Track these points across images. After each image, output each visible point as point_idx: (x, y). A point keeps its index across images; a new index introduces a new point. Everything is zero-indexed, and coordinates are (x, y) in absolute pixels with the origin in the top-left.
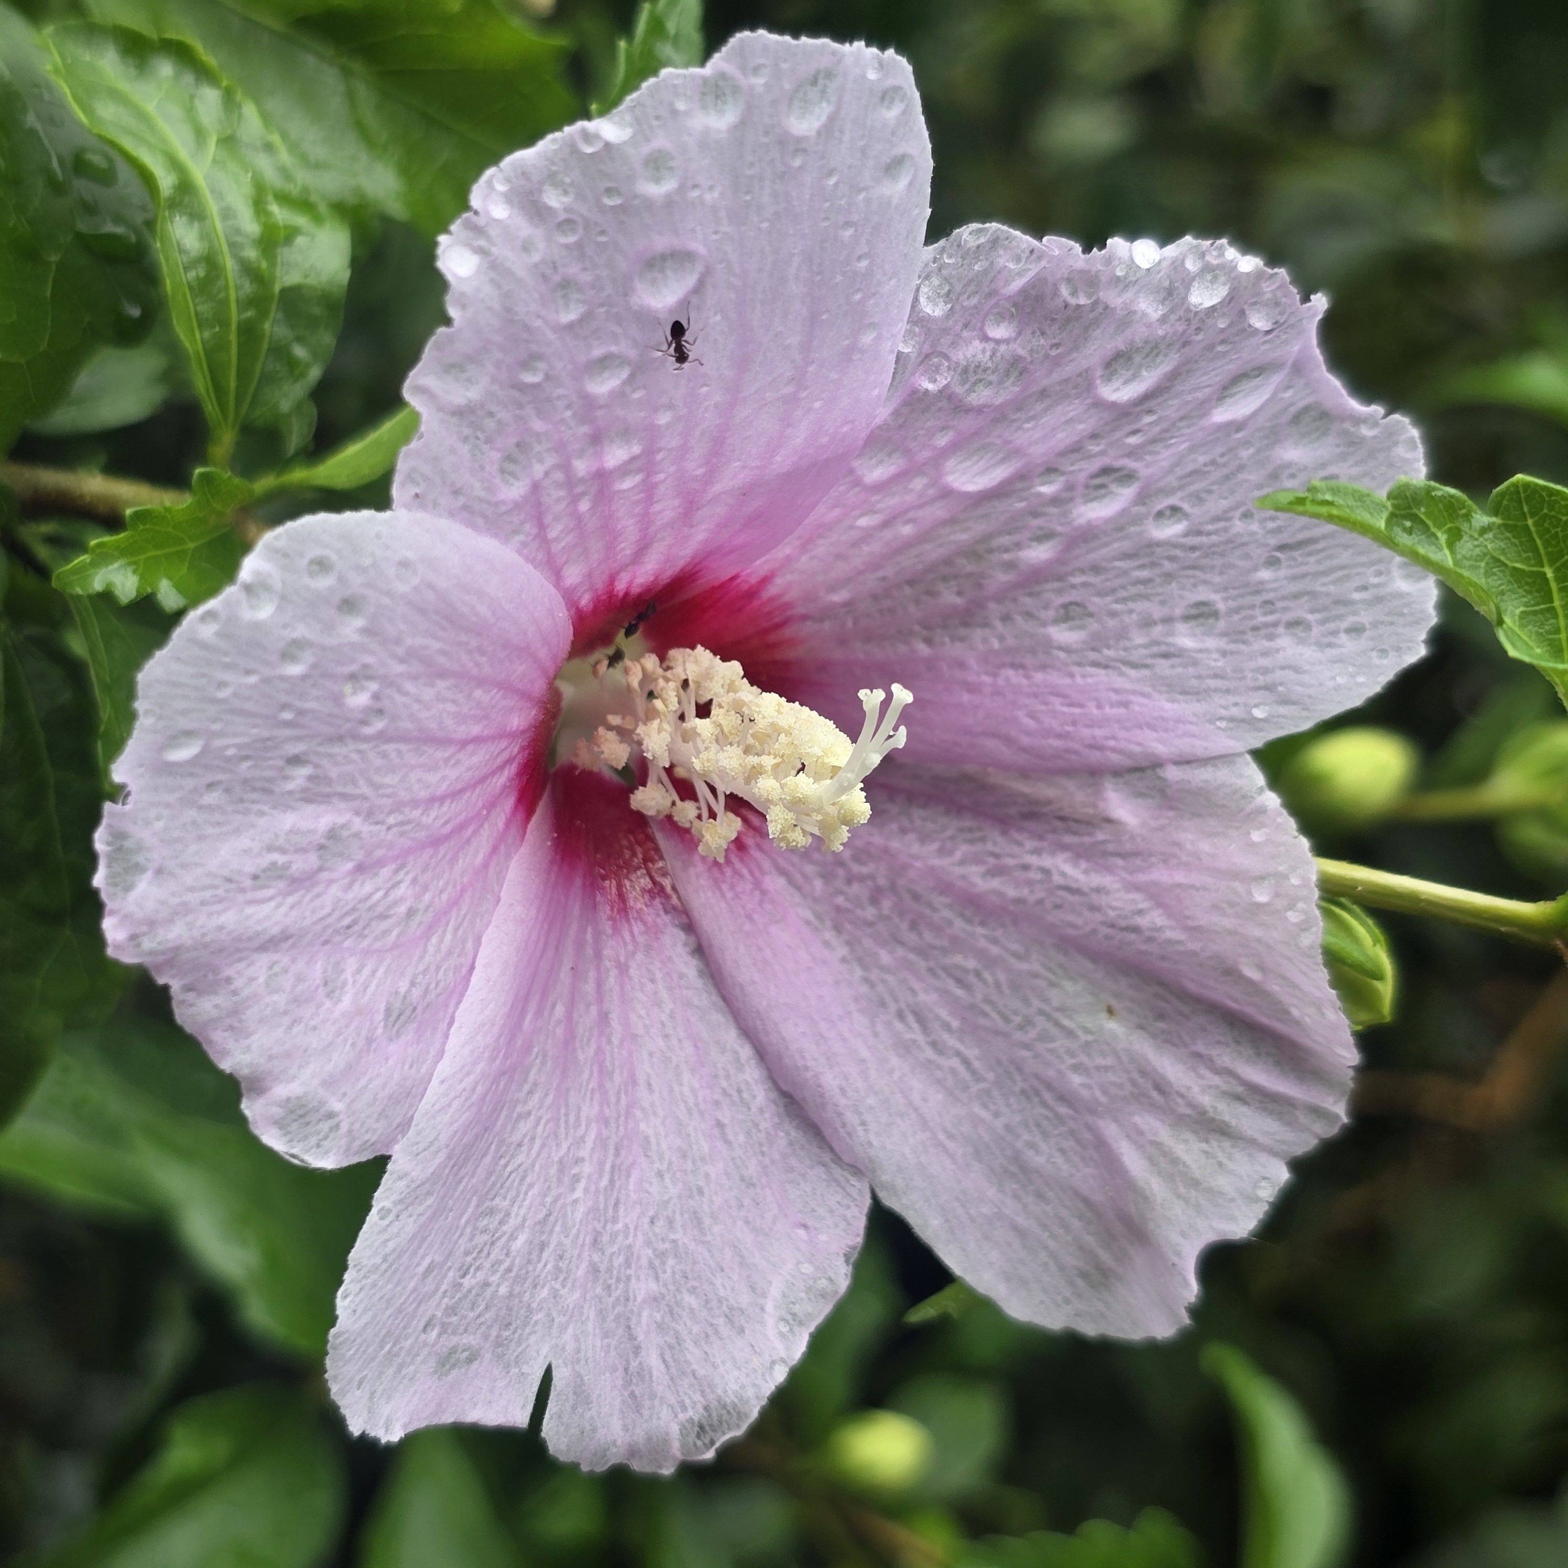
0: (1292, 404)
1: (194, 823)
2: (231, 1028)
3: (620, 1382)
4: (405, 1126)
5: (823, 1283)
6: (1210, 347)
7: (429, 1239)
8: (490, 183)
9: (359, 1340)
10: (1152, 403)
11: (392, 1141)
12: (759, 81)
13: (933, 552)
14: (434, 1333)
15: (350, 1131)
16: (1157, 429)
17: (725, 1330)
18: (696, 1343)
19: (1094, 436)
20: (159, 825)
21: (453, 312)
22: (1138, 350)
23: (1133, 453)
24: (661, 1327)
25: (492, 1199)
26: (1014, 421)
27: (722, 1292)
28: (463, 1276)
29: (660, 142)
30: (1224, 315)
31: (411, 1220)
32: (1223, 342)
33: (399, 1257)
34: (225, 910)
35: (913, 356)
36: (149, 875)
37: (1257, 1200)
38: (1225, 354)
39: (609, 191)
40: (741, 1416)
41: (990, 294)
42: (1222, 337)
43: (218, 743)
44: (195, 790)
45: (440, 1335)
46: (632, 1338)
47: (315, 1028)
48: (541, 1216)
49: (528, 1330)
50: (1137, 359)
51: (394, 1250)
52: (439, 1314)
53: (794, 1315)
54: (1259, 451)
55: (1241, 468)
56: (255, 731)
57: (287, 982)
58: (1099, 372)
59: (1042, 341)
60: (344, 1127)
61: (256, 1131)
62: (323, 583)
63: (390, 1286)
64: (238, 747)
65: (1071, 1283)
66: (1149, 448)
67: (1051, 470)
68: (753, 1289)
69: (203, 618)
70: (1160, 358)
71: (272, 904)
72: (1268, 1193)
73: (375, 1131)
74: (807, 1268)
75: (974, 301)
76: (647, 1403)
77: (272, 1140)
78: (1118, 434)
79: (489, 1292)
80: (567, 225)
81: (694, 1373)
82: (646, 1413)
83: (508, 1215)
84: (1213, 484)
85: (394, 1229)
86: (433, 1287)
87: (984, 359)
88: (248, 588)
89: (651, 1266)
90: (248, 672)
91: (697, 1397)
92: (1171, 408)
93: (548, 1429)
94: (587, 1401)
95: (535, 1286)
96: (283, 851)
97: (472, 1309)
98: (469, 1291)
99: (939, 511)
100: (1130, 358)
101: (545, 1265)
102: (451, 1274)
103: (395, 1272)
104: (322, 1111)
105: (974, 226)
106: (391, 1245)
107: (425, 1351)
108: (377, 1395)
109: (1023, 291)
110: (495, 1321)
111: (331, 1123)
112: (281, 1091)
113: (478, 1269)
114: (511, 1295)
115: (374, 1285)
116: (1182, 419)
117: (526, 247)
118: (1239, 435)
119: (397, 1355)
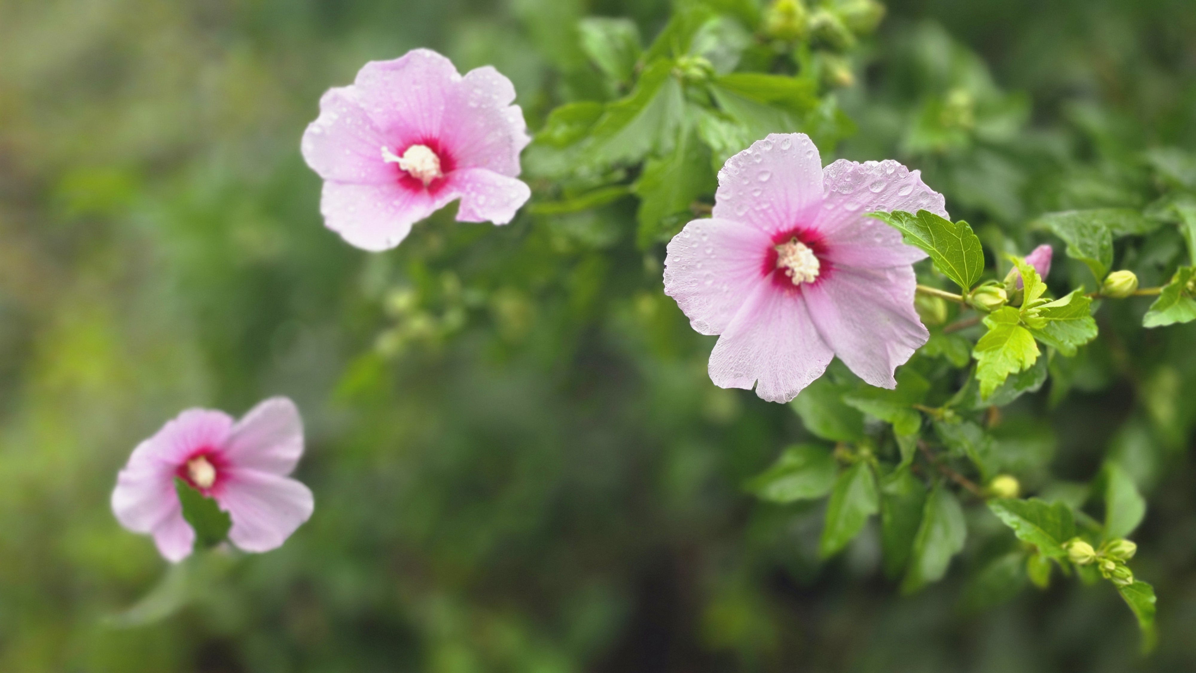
0: (920, 191)
1: (680, 272)
2: (687, 309)
3: (774, 385)
4: (723, 330)
5: (819, 370)
6: (893, 181)
7: (730, 352)
8: (728, 161)
9: (715, 368)
10: (884, 193)
11: (720, 333)
12: (774, 142)
13: (849, 223)
14: (733, 370)
15: (711, 329)
16: (887, 197)
17: (796, 377)
18: (790, 379)
19: (874, 199)
20: (674, 273)
21: (720, 184)
22: (877, 182)
23: (883, 202)
24: (783, 375)
25: (746, 347)
26: (854, 197)
27: (797, 370)
28: (740, 360)
29: (757, 153)
30: (894, 175)
31: (725, 347)
32: (895, 180)
33: (722, 353)
34: (685, 288)
35: (830, 185)
36: (672, 281)
37: (907, 357)
38: (896, 183)
39: (750, 161)
40: (796, 393)
41: (845, 172)
42: (895, 179)
43: (683, 259)
44: (680, 267)
45: (734, 371)
46: (777, 377)
47: (704, 310)
48: (757, 351)
49: (753, 372)
50: (877, 184)
51: (721, 352)
52: (734, 367)
53: (811, 376)
54: (914, 201)
55: (910, 205)
56: (689, 257)
57: (698, 301)
58: (870, 187)
59: (856, 181)
60: (709, 328)
61: (692, 327)
62: (698, 231)
63: (721, 359)
64: (687, 259)
65: (883, 378)
66: (887, 201)
67: (868, 206)
68: (804, 370)
69: (676, 237)
70: (882, 184)
71: (695, 287)
72: (909, 356)
73: (716, 330)
74: (817, 368)
75: (841, 174)
76: (779, 389)
77: (695, 328)
78: (878, 199)
79: (745, 364)
80: (743, 167)
81: (789, 385)
82: (778, 391)
83: (750, 350)
84: (904, 208)
85: (721, 348)
86: (732, 361)
87: (844, 185)
88: (684, 232)
89: (783, 364)
90: (686, 246)
91: (789, 389)
92: (888, 194)
93: (757, 391)
94: (765, 387)
95: (755, 364)
96: (696, 278)
97: (741, 367)
98: (741, 363)
99: (846, 215)
100: (875, 184)
101: (758, 361)
102: (736, 359)
103: (722, 356)
104: (705, 324)
105: (839, 160)
106: (720, 351)
107: (731, 373)
108: (720, 380)
109: (852, 172)
110: (746, 370)
111: (707, 327)
112: (696, 320)
113: (743, 359)
114: (750, 365)
115: (717, 358)
116: (892, 195)
117: (736, 171)
118: (908, 198)
119: (725, 372)
